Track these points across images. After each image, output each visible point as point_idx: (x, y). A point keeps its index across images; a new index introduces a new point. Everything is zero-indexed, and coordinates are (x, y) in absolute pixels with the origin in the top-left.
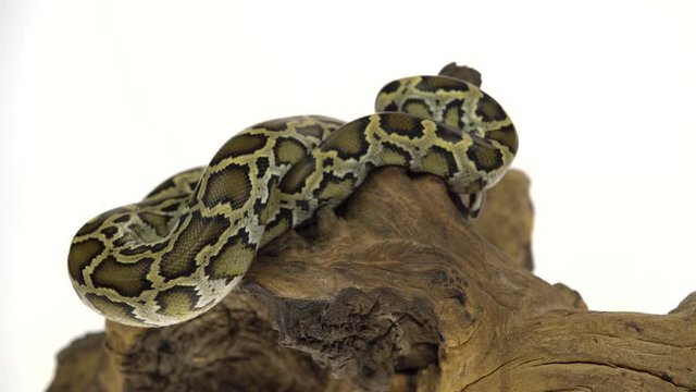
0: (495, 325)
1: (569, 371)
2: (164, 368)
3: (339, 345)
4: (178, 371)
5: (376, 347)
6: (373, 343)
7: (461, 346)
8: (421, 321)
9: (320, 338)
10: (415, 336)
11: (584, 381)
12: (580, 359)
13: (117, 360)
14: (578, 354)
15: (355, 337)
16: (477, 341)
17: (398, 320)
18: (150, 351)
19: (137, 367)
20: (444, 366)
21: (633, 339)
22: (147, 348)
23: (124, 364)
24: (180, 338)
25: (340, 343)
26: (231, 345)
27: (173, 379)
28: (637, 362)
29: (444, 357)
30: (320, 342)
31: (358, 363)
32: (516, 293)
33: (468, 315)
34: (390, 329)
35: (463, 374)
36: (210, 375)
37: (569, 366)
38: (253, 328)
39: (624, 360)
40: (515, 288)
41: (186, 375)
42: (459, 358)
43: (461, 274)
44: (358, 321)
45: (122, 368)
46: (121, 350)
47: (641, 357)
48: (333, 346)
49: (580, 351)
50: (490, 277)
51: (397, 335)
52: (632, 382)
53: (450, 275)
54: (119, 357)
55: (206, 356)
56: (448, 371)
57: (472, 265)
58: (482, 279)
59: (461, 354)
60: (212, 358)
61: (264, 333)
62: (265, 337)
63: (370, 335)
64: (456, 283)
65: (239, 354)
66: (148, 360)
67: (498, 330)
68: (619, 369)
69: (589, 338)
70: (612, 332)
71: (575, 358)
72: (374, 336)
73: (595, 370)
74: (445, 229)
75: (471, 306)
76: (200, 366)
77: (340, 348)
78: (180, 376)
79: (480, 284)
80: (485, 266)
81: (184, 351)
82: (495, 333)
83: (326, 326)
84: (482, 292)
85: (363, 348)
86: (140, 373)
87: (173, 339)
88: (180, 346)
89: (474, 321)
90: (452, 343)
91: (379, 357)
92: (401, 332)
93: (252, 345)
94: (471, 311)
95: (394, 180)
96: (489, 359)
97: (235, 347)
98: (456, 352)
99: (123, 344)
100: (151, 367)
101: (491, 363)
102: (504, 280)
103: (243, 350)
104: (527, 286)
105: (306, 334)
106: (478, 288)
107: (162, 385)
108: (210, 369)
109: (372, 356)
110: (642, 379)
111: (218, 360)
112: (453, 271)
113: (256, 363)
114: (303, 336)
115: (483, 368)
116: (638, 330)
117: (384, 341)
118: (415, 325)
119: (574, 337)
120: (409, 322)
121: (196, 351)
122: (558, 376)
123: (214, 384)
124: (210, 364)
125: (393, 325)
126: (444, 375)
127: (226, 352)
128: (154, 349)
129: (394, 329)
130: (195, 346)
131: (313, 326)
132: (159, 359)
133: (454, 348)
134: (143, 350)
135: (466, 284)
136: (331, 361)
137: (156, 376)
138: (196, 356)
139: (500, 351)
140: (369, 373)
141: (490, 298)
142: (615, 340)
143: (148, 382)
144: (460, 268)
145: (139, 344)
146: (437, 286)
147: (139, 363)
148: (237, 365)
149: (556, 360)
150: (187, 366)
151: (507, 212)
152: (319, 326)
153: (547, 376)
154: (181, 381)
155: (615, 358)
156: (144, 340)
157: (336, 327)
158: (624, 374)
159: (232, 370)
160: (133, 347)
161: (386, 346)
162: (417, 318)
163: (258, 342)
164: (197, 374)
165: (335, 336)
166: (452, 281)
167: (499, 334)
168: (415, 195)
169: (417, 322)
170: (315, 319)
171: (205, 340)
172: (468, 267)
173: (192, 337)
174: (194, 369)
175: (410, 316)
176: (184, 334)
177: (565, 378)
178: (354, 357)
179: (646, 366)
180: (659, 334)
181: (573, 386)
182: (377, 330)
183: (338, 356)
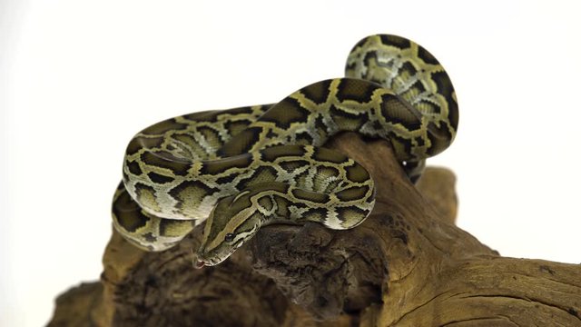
0: (431, 264)
1: (491, 303)
2: (149, 301)
3: (301, 271)
4: (160, 305)
5: (330, 279)
6: (328, 275)
7: (402, 280)
8: (369, 260)
9: (286, 262)
10: (362, 273)
11: (504, 311)
12: (501, 293)
13: (110, 289)
14: (500, 289)
15: (314, 267)
16: (416, 275)
17: (351, 257)
18: (139, 285)
19: (127, 297)
20: (386, 299)
21: (546, 278)
22: (136, 281)
23: (116, 293)
24: (164, 274)
25: (302, 269)
26: (206, 283)
27: (156, 311)
28: (549, 298)
29: (387, 291)
30: (285, 266)
31: (315, 291)
32: (449, 240)
33: (409, 253)
34: (343, 264)
35: (402, 305)
36: (185, 312)
37: (492, 299)
38: (225, 269)
39: (538, 295)
40: (448, 236)
41: (167, 308)
42: (399, 290)
43: (405, 220)
44: (318, 252)
45: (114, 297)
46: (115, 281)
47: (552, 294)
48: (296, 271)
49: (501, 286)
50: (428, 226)
51: (348, 272)
52: (544, 313)
53: (395, 219)
54: (113, 287)
55: (185, 293)
56: (389, 303)
57: (414, 215)
58: (421, 226)
59: (401, 287)
60: (189, 295)
61: (234, 275)
62: (235, 278)
63: (326, 267)
64: (400, 226)
65: (211, 294)
66: (136, 292)
67: (433, 269)
68: (533, 303)
69: (509, 277)
70: (529, 272)
71: (496, 292)
72: (329, 269)
73: (513, 302)
74: (392, 184)
75: (412, 245)
76: (178, 301)
77: (302, 274)
78: (161, 309)
79: (421, 231)
80: (423, 217)
81: (167, 286)
82: (431, 271)
83: (292, 252)
84: (422, 236)
85: (320, 279)
86: (129, 303)
87: (159, 274)
88: (163, 281)
89: (414, 257)
90: (394, 277)
91: (332, 289)
92: (351, 268)
93: (224, 284)
94: (412, 250)
95: (352, 142)
96: (425, 292)
97: (209, 286)
98: (397, 285)
99: (117, 276)
100: (138, 299)
101: (426, 295)
102: (439, 230)
103: (215, 290)
104: (458, 237)
105: (275, 258)
106: (418, 233)
107: (146, 315)
108: (186, 306)
109: (326, 288)
110: (552, 312)
111: (193, 298)
112: (399, 217)
113: (225, 302)
114: (272, 260)
115: (419, 299)
116: (550, 272)
117: (337, 275)
118: (363, 263)
119: (497, 275)
120: (359, 260)
121: (177, 287)
122: (482, 306)
123: (188, 320)
124: (187, 301)
125: (346, 261)
126: (385, 307)
127: (201, 290)
128: (142, 282)
129: (346, 265)
130: (176, 282)
131: (281, 252)
132: (145, 292)
133: (396, 282)
134: (133, 283)
135: (408, 228)
136: (294, 286)
137: (141, 308)
138: (176, 292)
139: (434, 285)
140: (322, 303)
141: (427, 241)
142: (531, 279)
143: (135, 313)
144: (404, 215)
145: (131, 276)
146: (384, 226)
147: (129, 294)
148: (208, 304)
149: (481, 293)
150: (167, 301)
151: (437, 198)
152: (286, 251)
153: (473, 306)
154: (162, 314)
155: (530, 293)
156: (134, 272)
157: (300, 254)
158: (537, 307)
159: (204, 309)
160: (125, 279)
161: (338, 278)
162: (366, 257)
163: (229, 282)
164: (176, 309)
165: (299, 262)
166: (397, 224)
167: (434, 272)
168: (369, 155)
169: (365, 260)
170: (283, 246)
171: (184, 278)
172: (410, 216)
173: (174, 274)
174: (174, 304)
175: (360, 254)
176: (168, 271)
177: (488, 308)
178: (311, 284)
179: (556, 301)
180: (568, 276)
181: (494, 314)
182: (332, 264)
183: (300, 282)
